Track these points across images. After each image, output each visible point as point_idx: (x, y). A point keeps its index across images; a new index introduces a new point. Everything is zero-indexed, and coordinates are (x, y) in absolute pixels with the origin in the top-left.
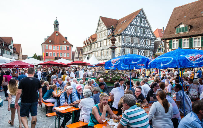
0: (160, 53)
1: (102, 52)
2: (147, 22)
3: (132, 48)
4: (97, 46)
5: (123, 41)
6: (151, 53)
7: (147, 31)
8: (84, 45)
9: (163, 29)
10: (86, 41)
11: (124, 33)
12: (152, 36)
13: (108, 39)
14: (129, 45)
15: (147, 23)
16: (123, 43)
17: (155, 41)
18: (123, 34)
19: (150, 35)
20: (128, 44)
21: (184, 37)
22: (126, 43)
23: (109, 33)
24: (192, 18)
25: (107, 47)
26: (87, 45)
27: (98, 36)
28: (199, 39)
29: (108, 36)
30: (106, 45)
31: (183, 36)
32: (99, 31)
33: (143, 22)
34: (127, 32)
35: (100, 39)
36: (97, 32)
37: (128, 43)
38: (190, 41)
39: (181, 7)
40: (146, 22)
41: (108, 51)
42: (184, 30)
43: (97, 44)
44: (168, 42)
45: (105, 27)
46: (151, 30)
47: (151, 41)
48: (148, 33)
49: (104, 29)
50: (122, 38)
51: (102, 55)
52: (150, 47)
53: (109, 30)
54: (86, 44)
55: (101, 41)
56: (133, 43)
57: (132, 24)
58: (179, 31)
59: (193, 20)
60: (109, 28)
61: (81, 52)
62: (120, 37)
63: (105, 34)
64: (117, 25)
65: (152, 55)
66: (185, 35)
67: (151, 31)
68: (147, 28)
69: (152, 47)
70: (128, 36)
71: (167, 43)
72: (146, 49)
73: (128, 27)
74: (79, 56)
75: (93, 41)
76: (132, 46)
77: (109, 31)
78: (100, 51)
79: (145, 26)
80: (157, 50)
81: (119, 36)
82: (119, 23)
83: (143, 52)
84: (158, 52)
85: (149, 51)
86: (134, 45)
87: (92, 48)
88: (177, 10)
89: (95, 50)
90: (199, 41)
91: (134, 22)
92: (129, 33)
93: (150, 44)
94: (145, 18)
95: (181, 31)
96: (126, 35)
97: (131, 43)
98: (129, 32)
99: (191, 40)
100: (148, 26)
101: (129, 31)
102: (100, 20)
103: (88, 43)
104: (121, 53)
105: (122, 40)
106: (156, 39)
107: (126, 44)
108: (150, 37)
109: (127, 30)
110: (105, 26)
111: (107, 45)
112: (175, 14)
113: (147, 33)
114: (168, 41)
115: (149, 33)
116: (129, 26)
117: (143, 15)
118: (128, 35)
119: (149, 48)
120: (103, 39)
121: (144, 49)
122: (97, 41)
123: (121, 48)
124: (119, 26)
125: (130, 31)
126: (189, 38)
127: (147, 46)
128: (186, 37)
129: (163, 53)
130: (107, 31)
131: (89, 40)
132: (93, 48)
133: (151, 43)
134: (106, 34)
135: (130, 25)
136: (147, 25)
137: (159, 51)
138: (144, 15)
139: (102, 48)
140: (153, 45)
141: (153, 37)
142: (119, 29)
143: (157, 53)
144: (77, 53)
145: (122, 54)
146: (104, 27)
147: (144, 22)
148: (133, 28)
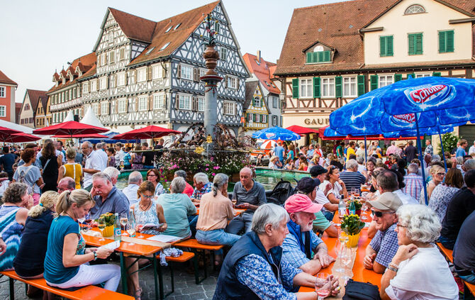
0: (256, 109)
1: (113, 102)
2: (231, 33)
3: (195, 94)
4: (98, 86)
5: (175, 75)
6: (238, 108)
7: (231, 54)
8: (56, 84)
9: (258, 56)
10: (64, 72)
11: (178, 54)
12: (240, 68)
13: (131, 68)
14: (189, 85)
15: (230, 37)
16: (174, 80)
17: (248, 80)
18: (174, 56)
19: (238, 65)
20: (186, 84)
21: (324, 73)
22: (182, 81)
23: (134, 53)
24: (336, 36)
25: (128, 91)
26: (64, 83)
27: (102, 59)
28: (353, 79)
29: (132, 60)
30: (124, 84)
31: (322, 70)
32: (103, 46)
33: (222, 33)
34: (184, 53)
35: (108, 69)
36: (99, 49)
37: (187, 82)
38: (336, 83)
39: (309, 8)
40: (228, 33)
41: (130, 100)
42: (324, 58)
43: (98, 82)
44: (289, 83)
45: (122, 38)
46: (238, 53)
47: (239, 80)
48: (233, 60)
49: (119, 42)
50: (173, 68)
51: (112, 112)
52: (236, 93)
53: (135, 45)
54: (60, 82)
55: (109, 75)
56: (198, 83)
57: (196, 35)
58: (312, 59)
59: (338, 38)
60: (134, 40)
61: (40, 105)
62: (168, 65)
63: (122, 55)
64: (153, 34)
65: (241, 114)
66: (326, 69)
67: (239, 56)
68: (230, 48)
69: (241, 94)
70: (187, 63)
71: (287, 86)
72: (227, 99)
73: (188, 41)
74: (35, 114)
75: (83, 73)
76: (196, 88)
77: (135, 48)
78: (107, 102)
79: (227, 43)
80: (251, 103)
81: (164, 61)
82: (159, 30)
83: (222, 106)
84: (253, 108)
85: (234, 103)
86: (202, 88)
87: (81, 91)
88: (300, 14)
89: (91, 97)
90: (353, 85)
91: (202, 31)
92: (189, 57)
93: (236, 88)
94: (227, 24)
95: (318, 59)
96: (181, 60)
97: (194, 82)
98: (190, 53)
99: (339, 81)
100: (234, 45)
101: (189, 51)
102: (109, 18)
103: (68, 80)
104: (169, 107)
105: (172, 72)
106: (248, 76)
107: (183, 84)
108: (236, 70)
109: (184, 47)
110: (123, 34)
111: (127, 85)
112: (299, 22)
113: (231, 61)
114: (289, 80)
115: (235, 59)
116: (190, 39)
117: (222, 17)
118: (186, 61)
119: (233, 95)
120: (115, 68)
121: (224, 99)
122: (98, 72)
123: (168, 94)
124: (159, 38)
125: (193, 51)
126: (334, 77)
127: (229, 92)
128: (329, 73)
129: (262, 109)
130: (128, 47)
131: (71, 69)
132: (85, 90)
133: (238, 85)
134: (127, 56)
135: (192, 36)
136: (230, 41)
137: (254, 105)
138: (225, 17)
139: (113, 93)
140: (243, 89)
141: (243, 72)
142: (161, 44)
143: (251, 109)
144: (27, 108)
145: (171, 109)
146: (119, 36)
147: (225, 33)
148: (198, 44)
